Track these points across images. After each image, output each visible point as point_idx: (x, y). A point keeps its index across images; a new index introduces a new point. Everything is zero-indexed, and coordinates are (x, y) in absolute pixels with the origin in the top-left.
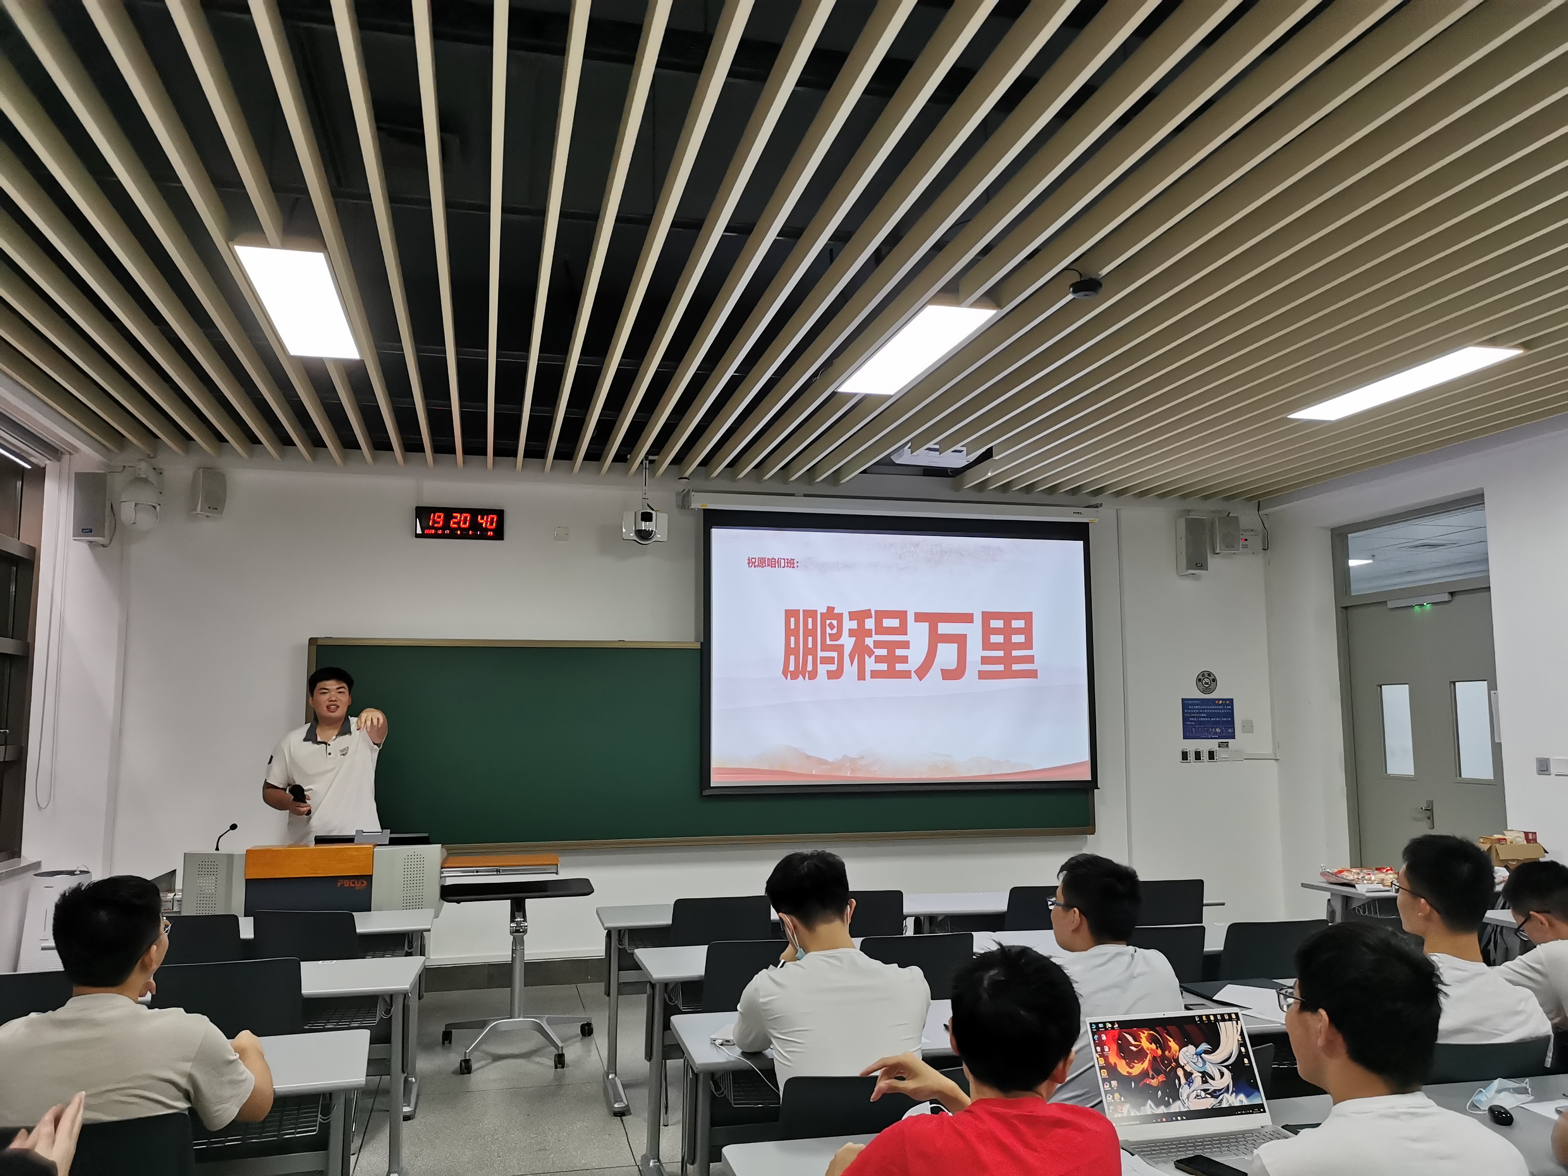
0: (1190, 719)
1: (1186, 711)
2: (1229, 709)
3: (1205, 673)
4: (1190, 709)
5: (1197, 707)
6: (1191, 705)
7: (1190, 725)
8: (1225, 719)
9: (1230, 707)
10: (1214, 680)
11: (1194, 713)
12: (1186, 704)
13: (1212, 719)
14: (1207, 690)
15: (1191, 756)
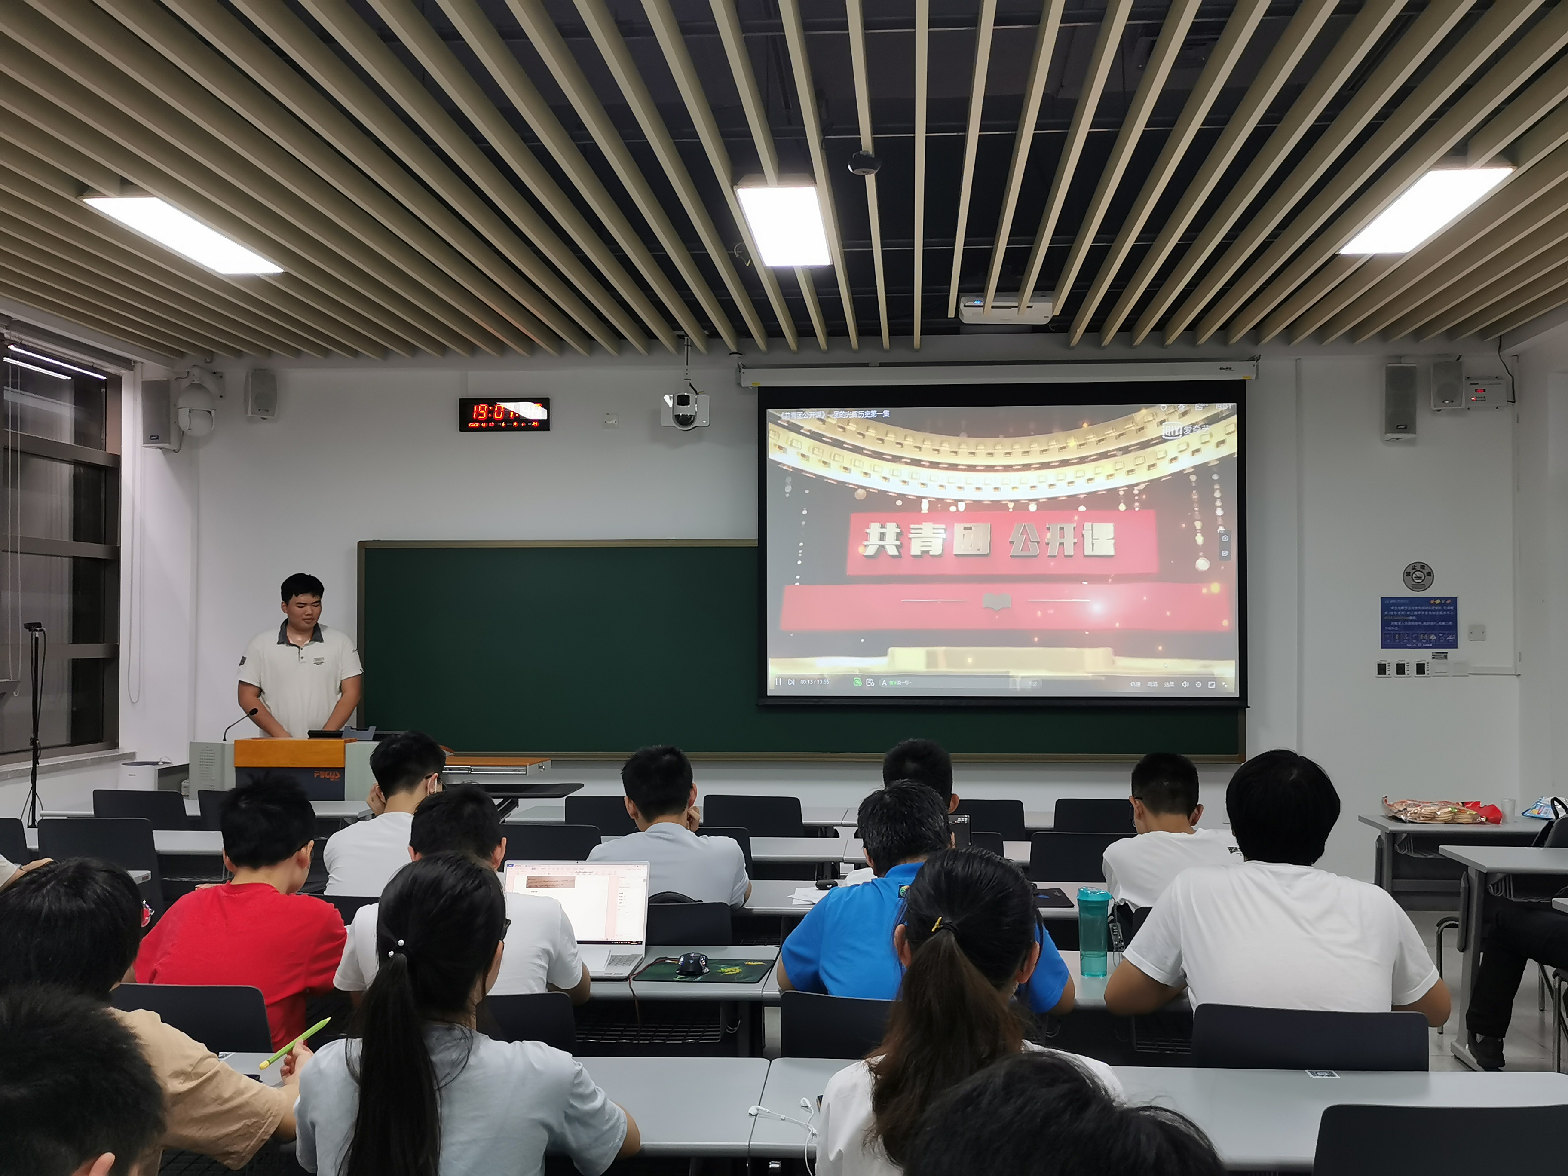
0: (1393, 623)
1: (1386, 613)
2: (1450, 610)
3: (1416, 565)
4: (1393, 611)
5: (1402, 608)
6: (1394, 605)
7: (1392, 630)
8: (1444, 623)
9: (1452, 608)
10: (1429, 574)
11: (1397, 615)
12: (1387, 604)
13: (1425, 623)
14: (1419, 586)
15: (1392, 670)
